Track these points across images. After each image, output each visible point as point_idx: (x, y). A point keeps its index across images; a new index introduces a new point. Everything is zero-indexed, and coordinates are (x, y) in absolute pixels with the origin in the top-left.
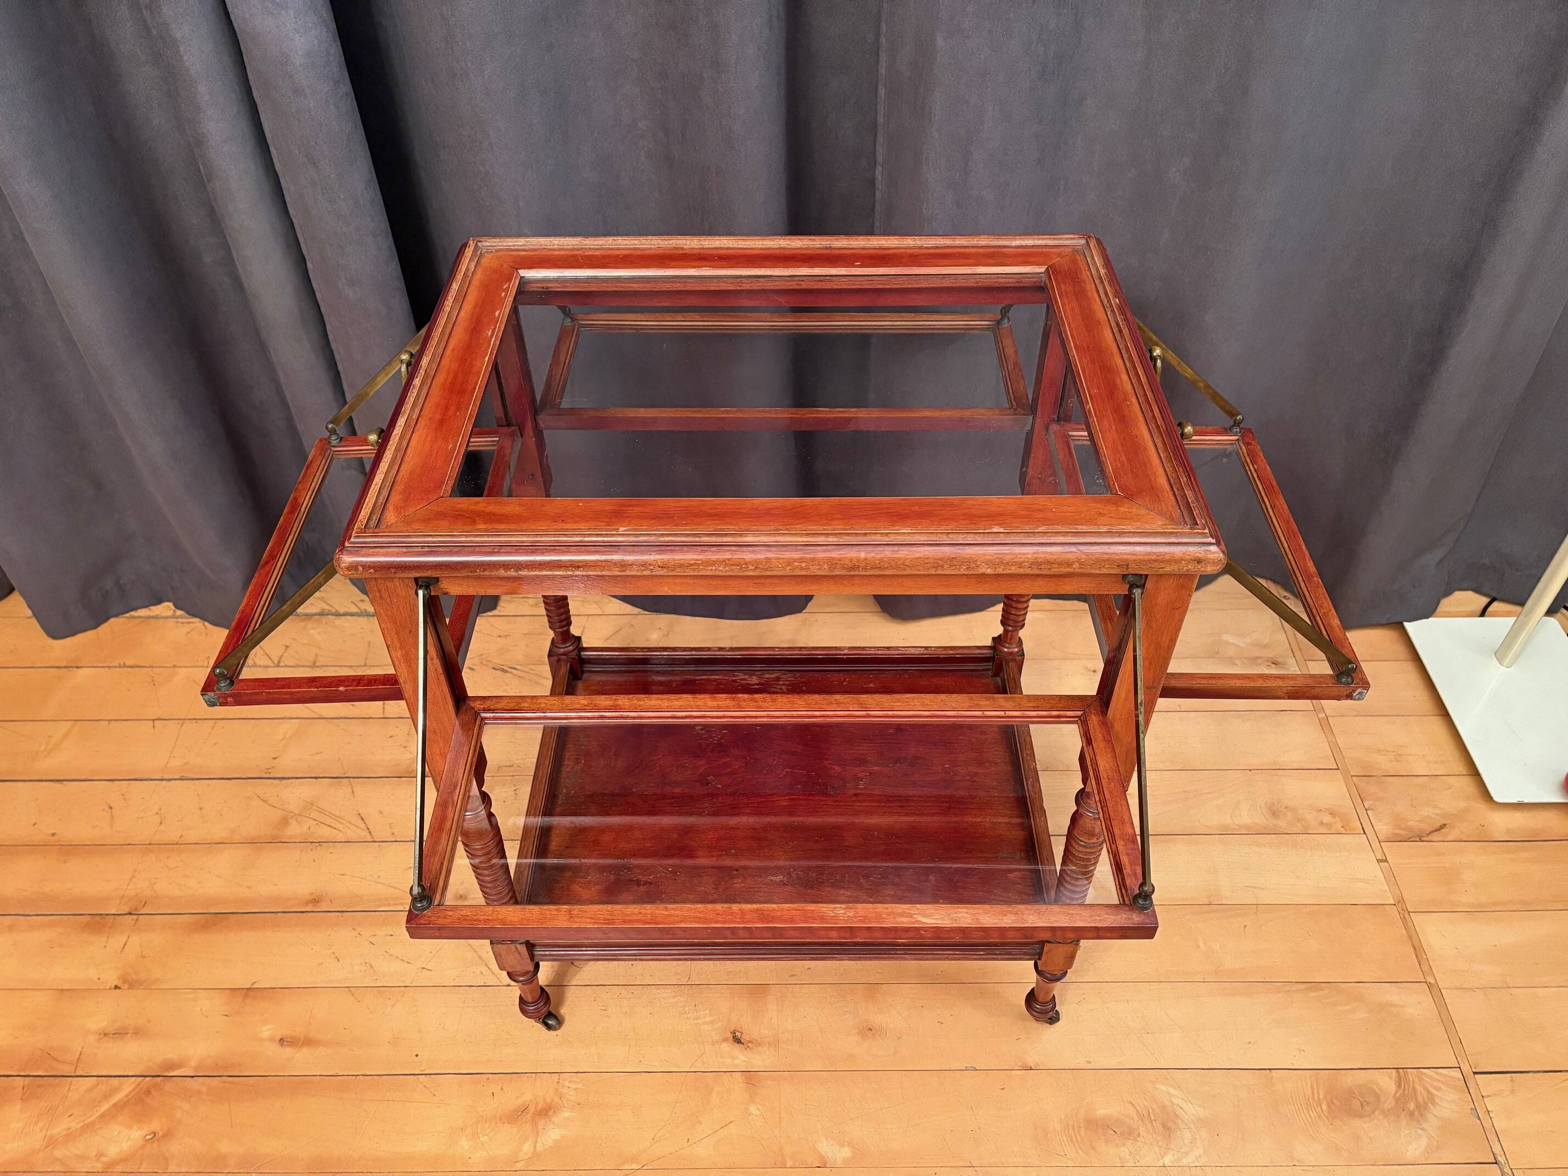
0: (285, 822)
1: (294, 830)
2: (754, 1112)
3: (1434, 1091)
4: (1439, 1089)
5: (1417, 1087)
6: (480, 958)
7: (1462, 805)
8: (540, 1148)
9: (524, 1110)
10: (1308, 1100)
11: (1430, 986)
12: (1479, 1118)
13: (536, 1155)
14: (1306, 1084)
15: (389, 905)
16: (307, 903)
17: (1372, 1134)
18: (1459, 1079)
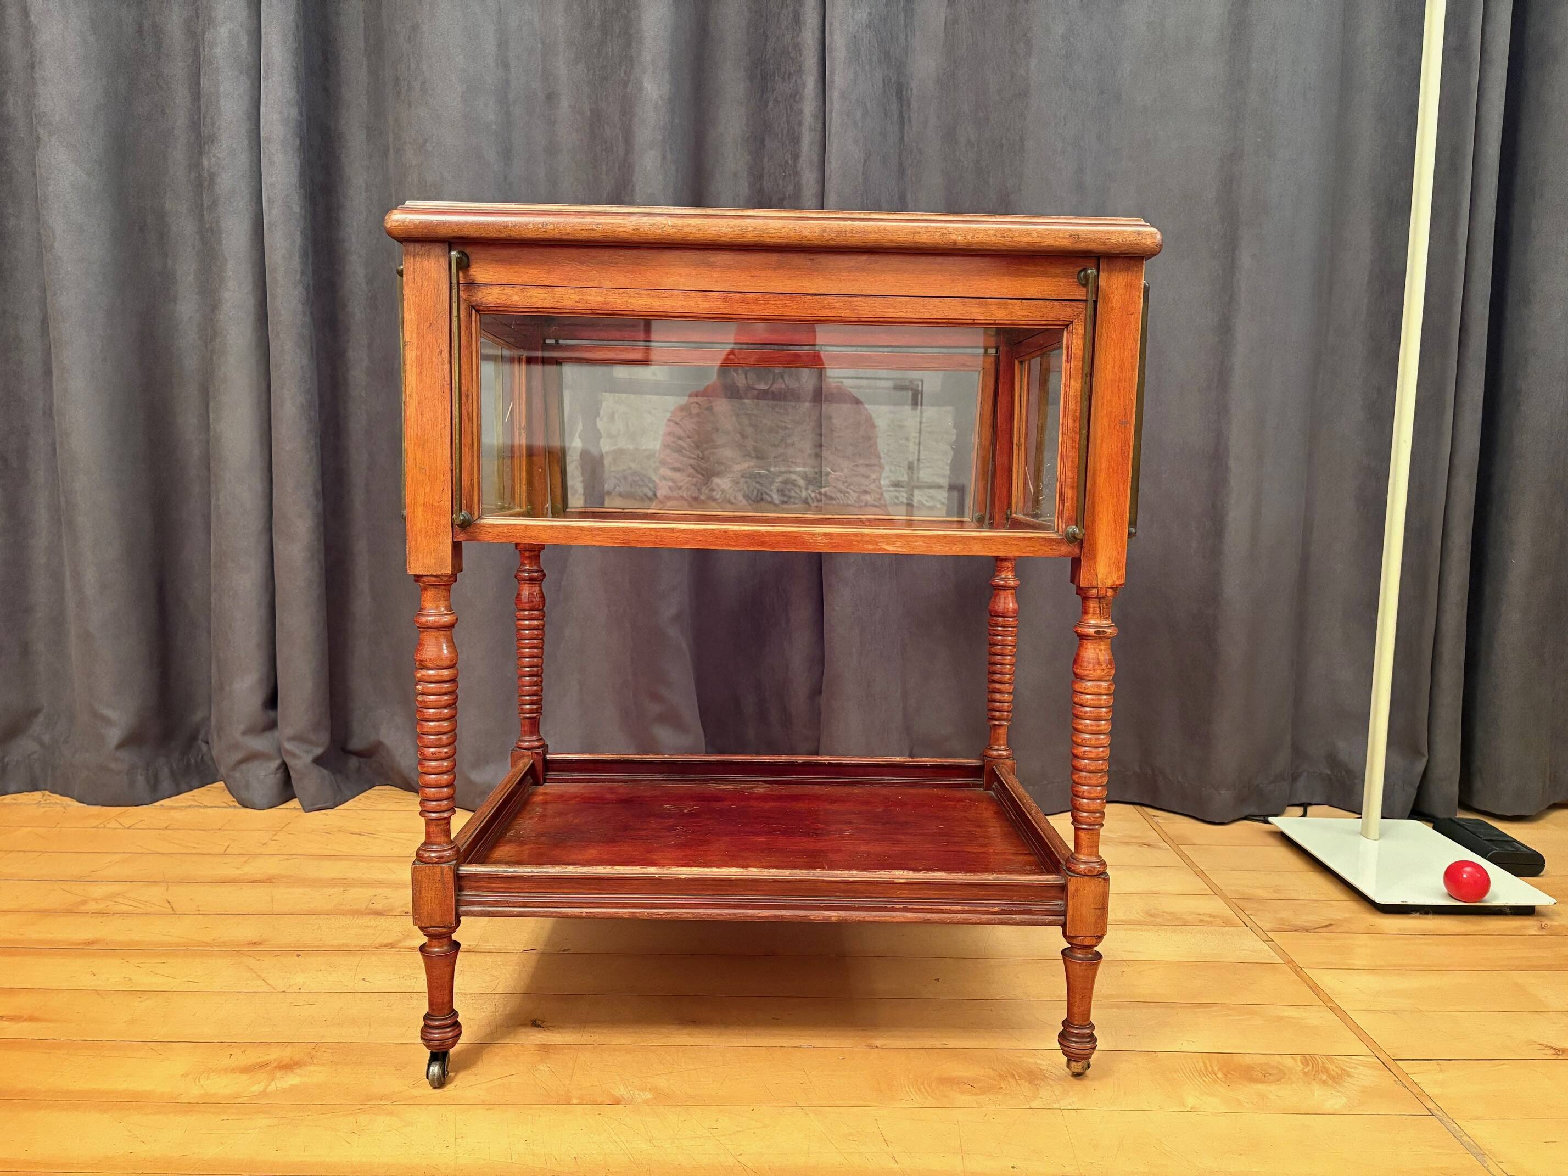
0: (84, 902)
1: (92, 906)
2: (542, 1068)
3: (1348, 1069)
4: (1355, 1068)
5: (1329, 1065)
6: (259, 976)
7: (1347, 915)
8: (272, 1088)
9: (263, 1066)
10: (1200, 1070)
11: (1331, 1008)
12: (1405, 1086)
13: (264, 1093)
14: (1197, 1062)
15: (171, 947)
16: (79, 944)
17: (1280, 1094)
18: (1376, 1063)
